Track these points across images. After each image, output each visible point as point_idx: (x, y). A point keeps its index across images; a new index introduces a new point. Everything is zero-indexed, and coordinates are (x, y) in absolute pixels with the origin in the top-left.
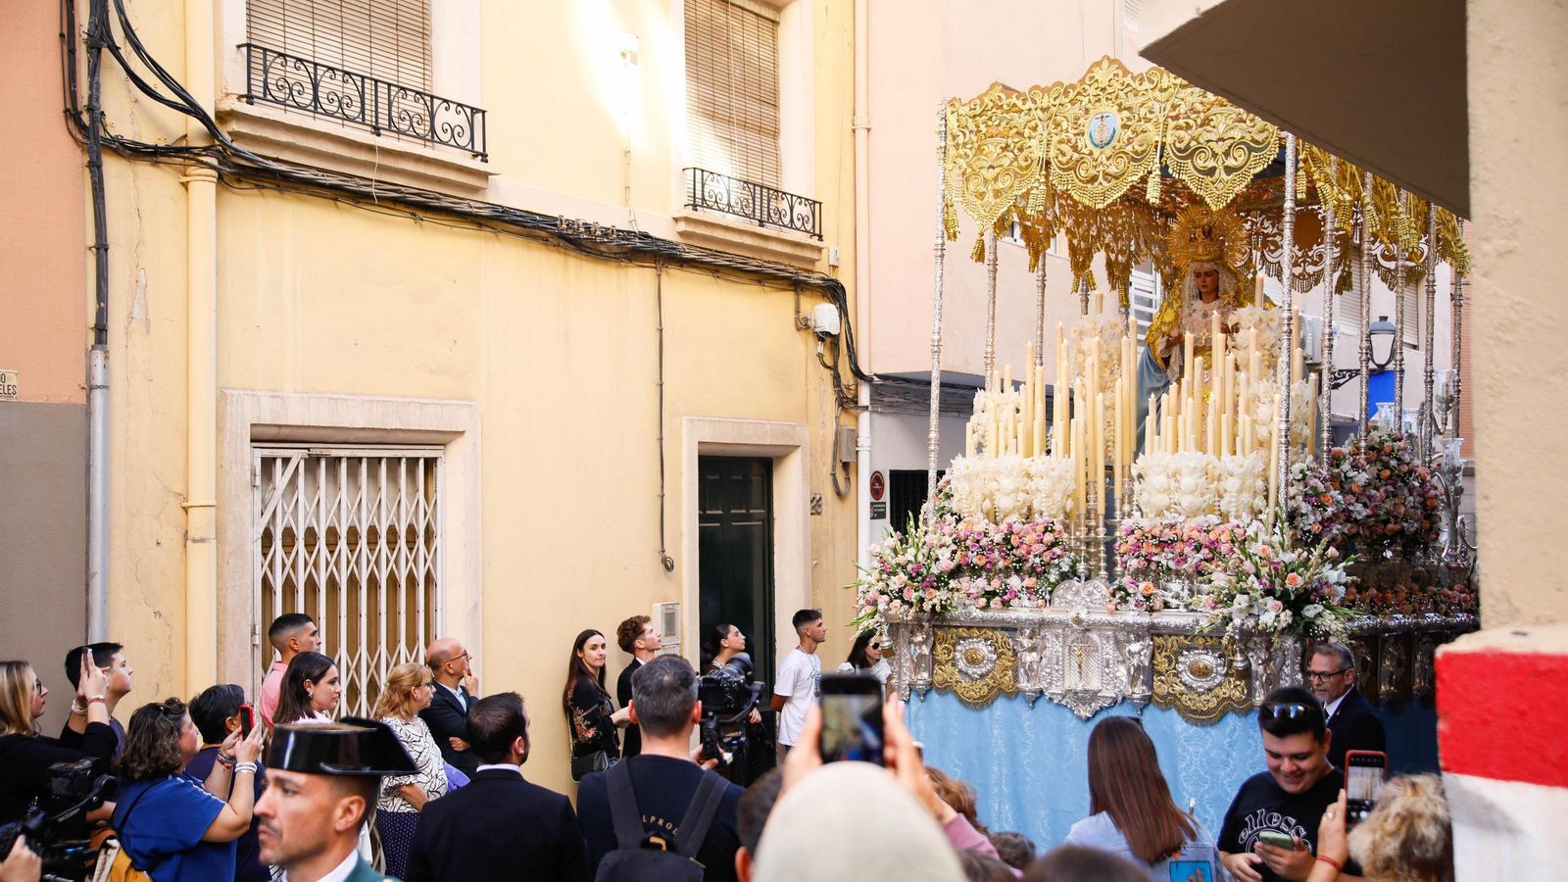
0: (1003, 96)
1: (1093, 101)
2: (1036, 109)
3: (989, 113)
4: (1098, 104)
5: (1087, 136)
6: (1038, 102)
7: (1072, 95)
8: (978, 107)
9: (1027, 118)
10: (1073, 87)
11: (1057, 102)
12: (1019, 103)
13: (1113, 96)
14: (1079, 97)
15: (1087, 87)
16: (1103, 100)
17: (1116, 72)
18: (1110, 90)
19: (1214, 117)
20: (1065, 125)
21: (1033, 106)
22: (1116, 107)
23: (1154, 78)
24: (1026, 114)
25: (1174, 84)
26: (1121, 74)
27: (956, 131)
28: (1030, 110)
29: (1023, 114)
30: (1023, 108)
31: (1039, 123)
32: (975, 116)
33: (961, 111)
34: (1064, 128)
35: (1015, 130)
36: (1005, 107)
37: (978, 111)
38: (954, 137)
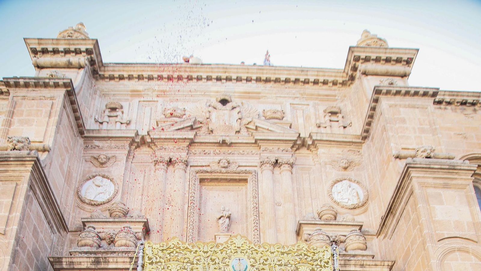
0: (180, 243)
1: (233, 252)
2: (200, 251)
3: (172, 250)
4: (235, 254)
5: (231, 267)
6: (202, 249)
7: (221, 248)
8: (165, 246)
9: (195, 254)
10: (222, 245)
11: (212, 250)
12: (190, 247)
13: (245, 252)
14: (224, 249)
15: (229, 245)
16: (239, 252)
17: (245, 241)
18: (242, 248)
19: (300, 267)
20: (217, 261)
21: (199, 250)
22: (246, 257)
23: (266, 247)
24: (194, 253)
25: (277, 251)
26: (248, 243)
27: (151, 256)
28: (196, 251)
29: (192, 253)
30: (192, 250)
31: (202, 258)
32: (163, 250)
33: (154, 247)
34: (217, 262)
35: (187, 260)
36: (181, 248)
37: (165, 248)
38: (150, 259)
